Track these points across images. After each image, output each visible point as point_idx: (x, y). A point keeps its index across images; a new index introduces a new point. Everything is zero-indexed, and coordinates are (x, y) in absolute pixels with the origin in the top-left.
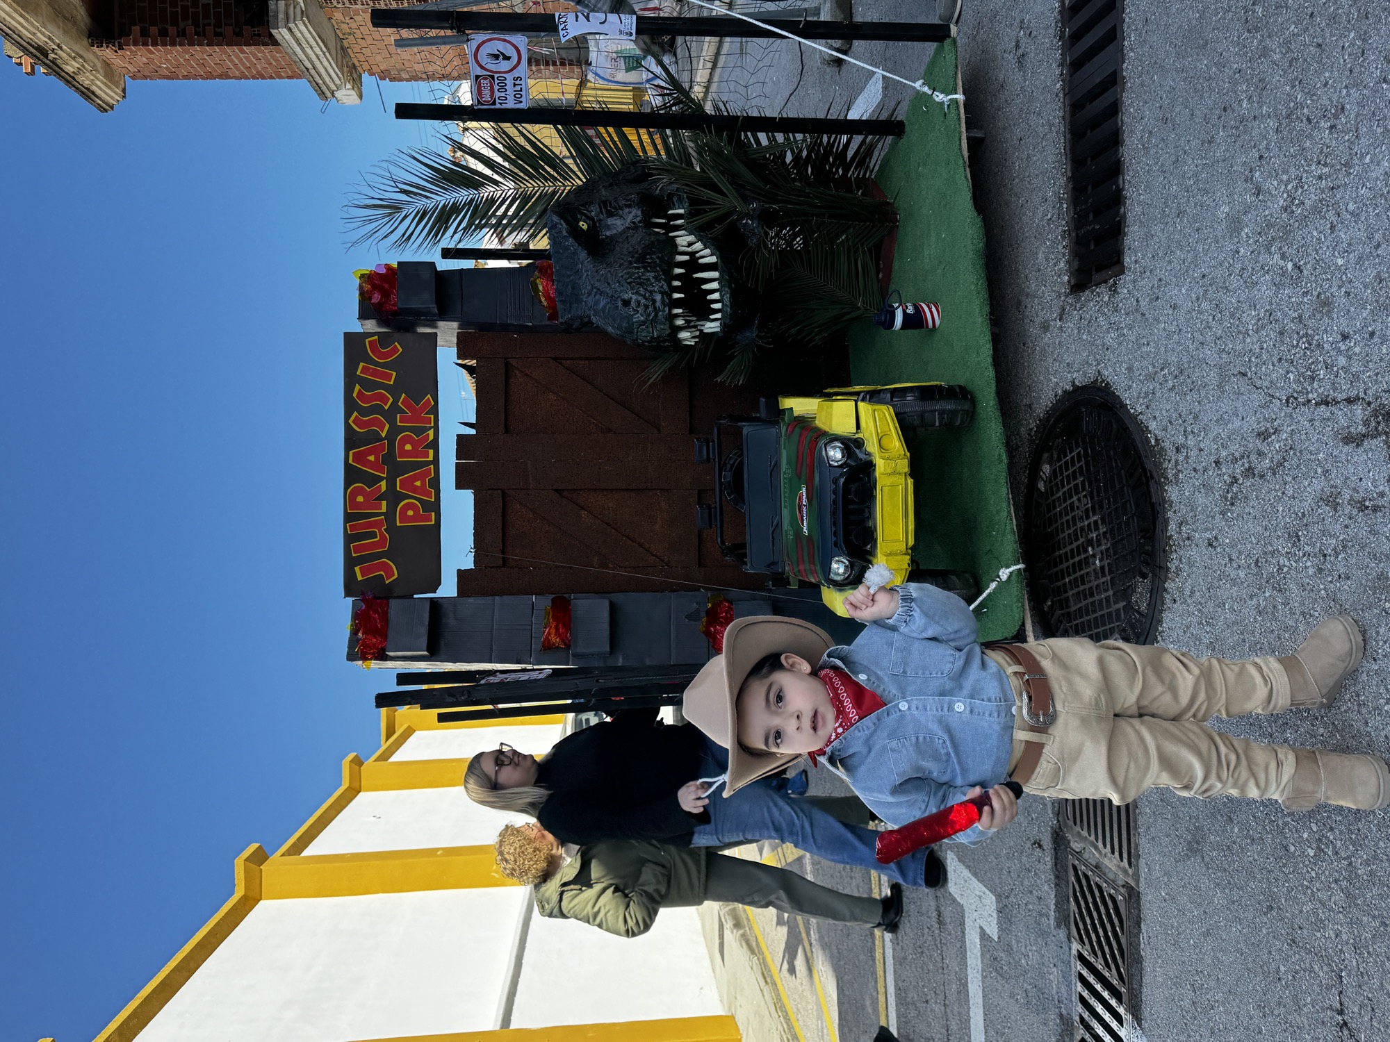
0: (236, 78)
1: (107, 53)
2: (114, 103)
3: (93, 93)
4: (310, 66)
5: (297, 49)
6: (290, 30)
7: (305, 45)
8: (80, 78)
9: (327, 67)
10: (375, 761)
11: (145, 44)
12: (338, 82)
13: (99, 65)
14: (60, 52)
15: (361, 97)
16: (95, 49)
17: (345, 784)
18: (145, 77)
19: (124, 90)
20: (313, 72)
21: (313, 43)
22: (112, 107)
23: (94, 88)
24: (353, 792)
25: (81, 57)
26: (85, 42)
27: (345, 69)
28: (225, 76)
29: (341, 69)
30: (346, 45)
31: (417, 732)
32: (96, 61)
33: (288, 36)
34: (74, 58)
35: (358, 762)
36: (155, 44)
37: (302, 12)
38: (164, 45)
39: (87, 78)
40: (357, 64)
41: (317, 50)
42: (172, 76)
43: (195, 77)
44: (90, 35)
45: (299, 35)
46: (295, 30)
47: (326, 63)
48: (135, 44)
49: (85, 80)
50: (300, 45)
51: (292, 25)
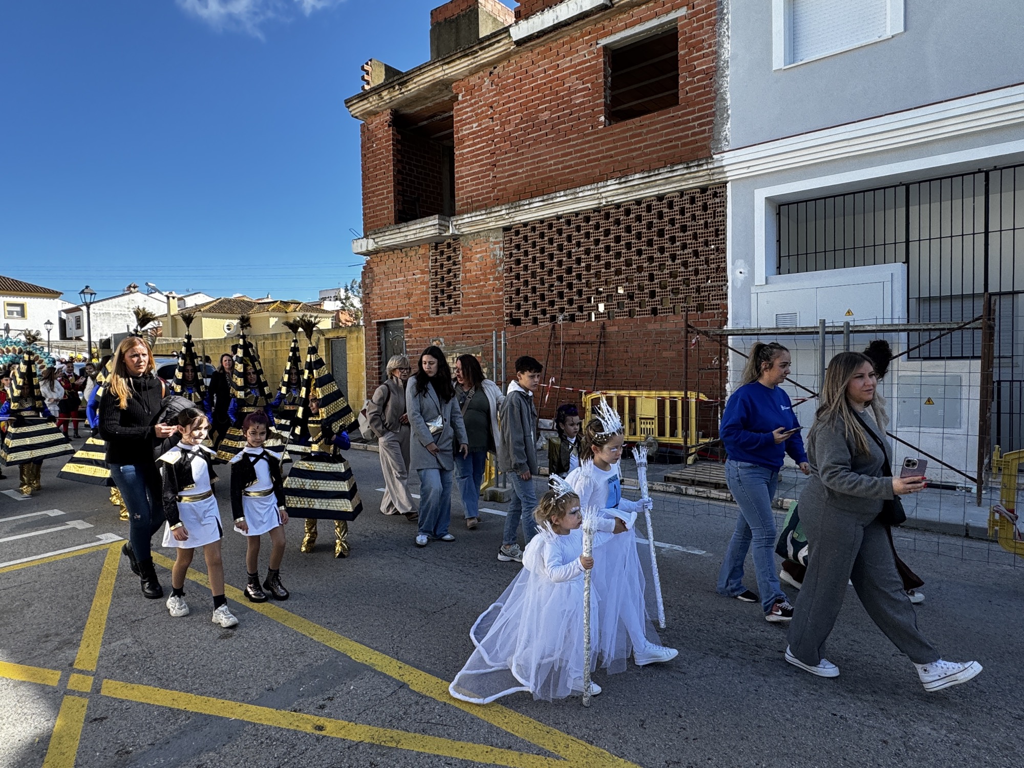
0: (364, 183)
2: (350, 109)
3: (362, 100)
4: (401, 230)
5: (418, 226)
6: (434, 225)
7: (418, 231)
8: (375, 97)
11: (393, 140)
12: (380, 243)
14: (398, 92)
15: (356, 253)
16: (389, 111)
18: (363, 132)
21: (418, 235)
22: (348, 107)
23: (365, 102)
25: (389, 102)
26: (395, 108)
27: (384, 248)
28: (366, 177)
29: (388, 247)
30: (397, 252)
32: (382, 109)
33: (430, 223)
34: (391, 98)
36: (395, 145)
37: (440, 233)
38: (394, 150)
39: (374, 101)
41: (413, 236)
42: (365, 148)
43: (365, 162)
44: (397, 112)
45: (428, 229)
46: (432, 228)
47: (398, 239)
48: (393, 134)
49: (374, 99)
51: (437, 226)
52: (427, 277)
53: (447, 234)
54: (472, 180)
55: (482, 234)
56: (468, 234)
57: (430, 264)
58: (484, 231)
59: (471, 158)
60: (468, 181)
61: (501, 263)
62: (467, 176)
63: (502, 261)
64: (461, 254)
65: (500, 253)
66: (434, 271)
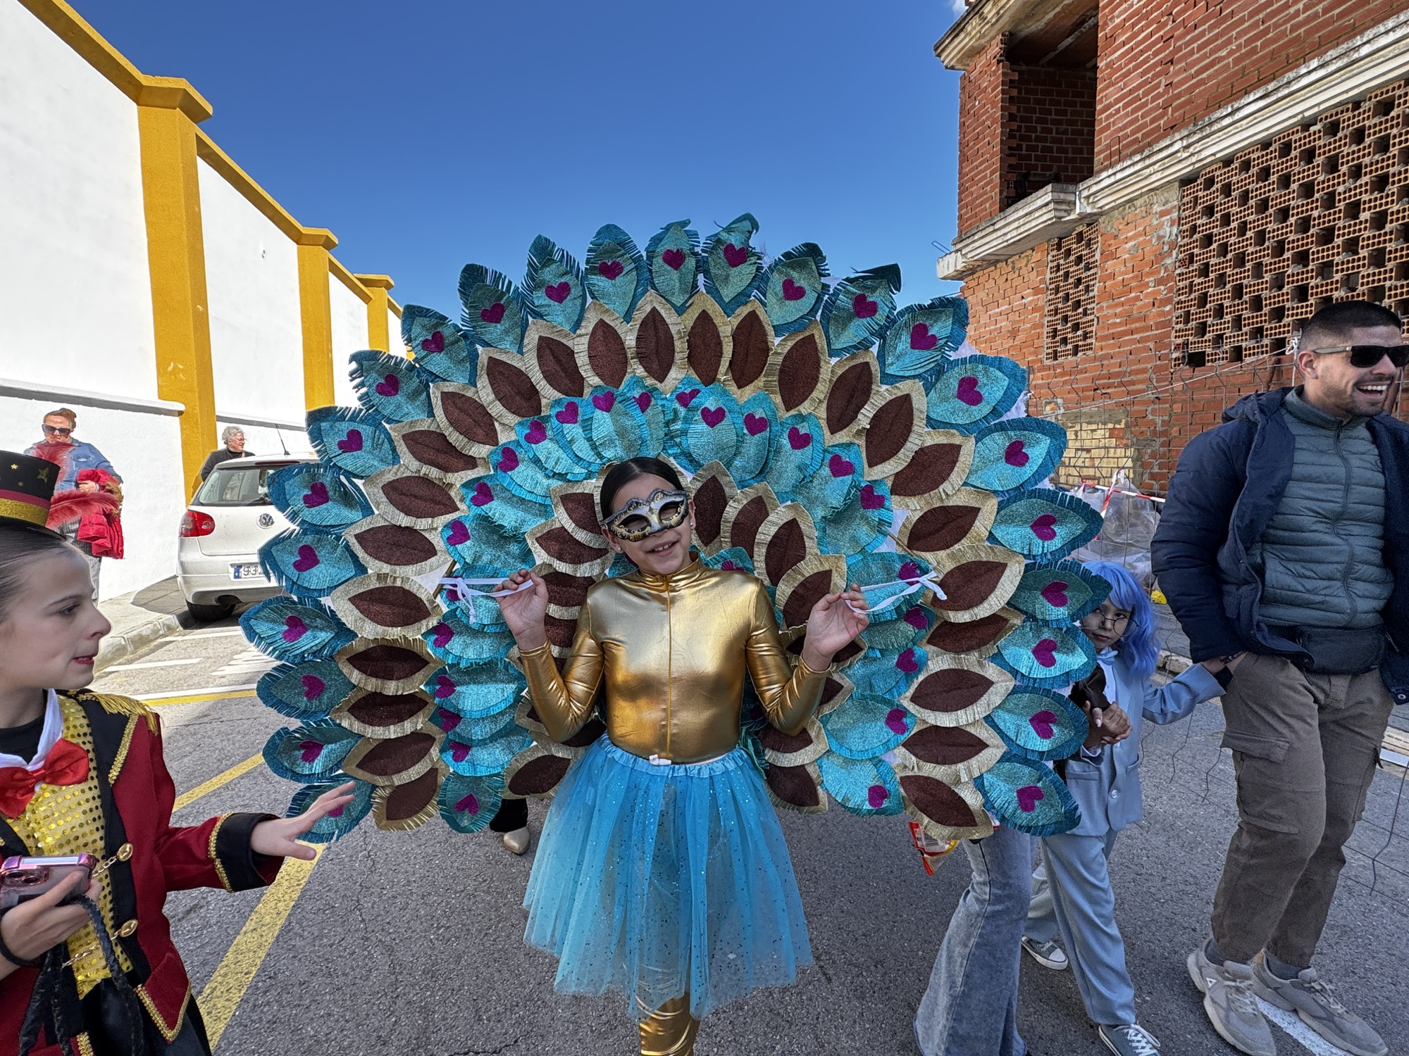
0: (961, 168)
1: (995, 49)
2: (942, 58)
3: (957, 35)
4: (997, 226)
5: (1021, 213)
6: (1047, 204)
7: (1022, 221)
8: (975, 21)
9: (987, 244)
10: (330, 260)
11: (1003, 83)
12: (969, 255)
13: (982, 41)
15: (944, 278)
16: (1000, 37)
17: (304, 230)
18: (963, 88)
19: (953, 68)
20: (991, 229)
21: (1022, 229)
22: (939, 55)
23: (962, 35)
24: (297, 238)
25: (997, 21)
26: (1008, 28)
27: (979, 263)
28: (964, 158)
29: (982, 259)
30: (998, 266)
31: (365, 306)
32: (987, 38)
33: (1040, 202)
34: (998, 13)
35: (328, 245)
36: (1003, 92)
37: (1060, 218)
38: (1003, 100)
39: (974, 28)
40: (975, 276)
41: (1015, 233)
42: (964, 112)
43: (963, 134)
44: (1011, 34)
45: (1037, 214)
46: (1044, 210)
47: (995, 243)
48: (1004, 74)
49: (974, 26)
50: (1026, 215)
51: (1052, 206)
52: (1042, 299)
53: (1073, 216)
54: (1125, 106)
55: (1138, 203)
56: (1113, 209)
57: (1048, 276)
58: (1141, 195)
59: (1126, 65)
60: (1118, 111)
61: (1171, 250)
62: (1118, 101)
63: (1173, 245)
64: (1098, 247)
65: (1170, 231)
66: (1053, 286)
